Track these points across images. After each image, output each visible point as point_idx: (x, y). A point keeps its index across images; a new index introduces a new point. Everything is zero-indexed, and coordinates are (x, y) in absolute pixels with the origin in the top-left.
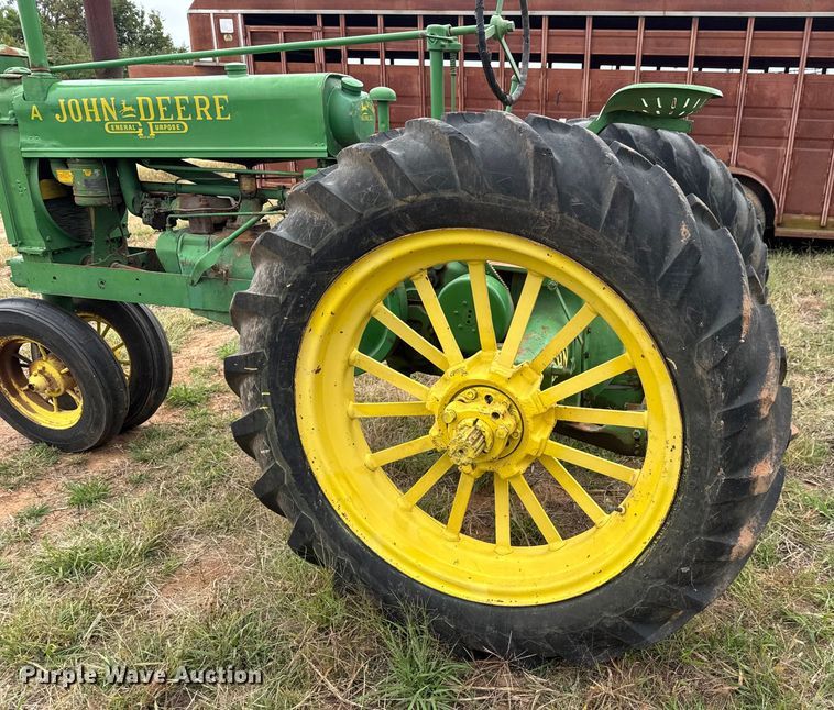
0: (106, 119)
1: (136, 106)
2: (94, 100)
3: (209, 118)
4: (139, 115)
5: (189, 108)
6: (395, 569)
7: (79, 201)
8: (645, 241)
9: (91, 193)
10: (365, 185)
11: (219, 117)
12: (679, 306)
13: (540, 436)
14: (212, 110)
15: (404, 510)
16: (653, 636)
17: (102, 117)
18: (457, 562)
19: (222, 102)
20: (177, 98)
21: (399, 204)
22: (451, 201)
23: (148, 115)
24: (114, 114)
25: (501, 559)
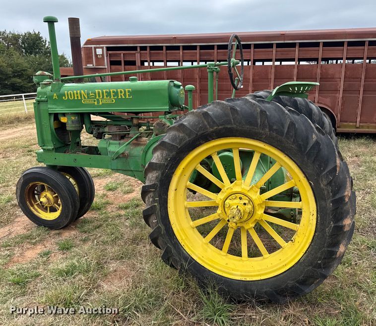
0: (83, 98)
1: (95, 93)
2: (79, 91)
3: (123, 97)
4: (96, 97)
5: (116, 94)
6: (203, 267)
7: (68, 128)
8: (300, 140)
9: (74, 126)
10: (199, 124)
11: (127, 97)
12: (313, 162)
13: (260, 212)
14: (125, 95)
15: (205, 244)
17: (81, 97)
18: (227, 264)
19: (129, 91)
20: (111, 90)
21: (211, 130)
22: (230, 128)
23: (99, 96)
24: (86, 96)
25: (245, 262)
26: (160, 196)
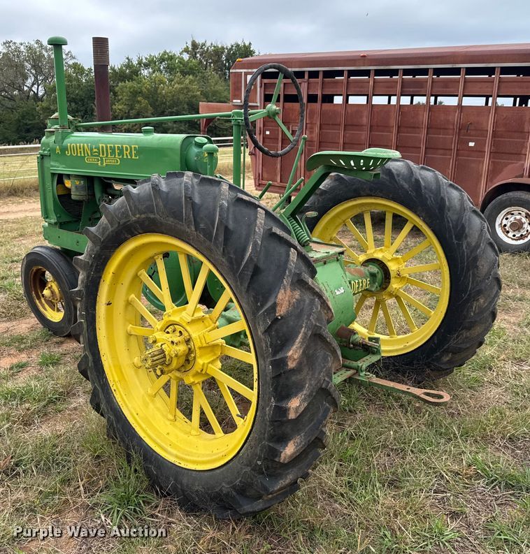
0: (86, 155)
1: (99, 149)
2: (82, 145)
3: (129, 157)
4: (99, 154)
5: (121, 150)
7: (73, 197)
8: (232, 252)
9: (78, 194)
11: (133, 157)
12: (247, 291)
14: (131, 153)
16: (249, 506)
17: (84, 154)
18: (168, 434)
19: (135, 149)
20: (116, 146)
21: (134, 219)
23: (103, 155)
24: (89, 152)
25: (191, 437)
26: (87, 310)
